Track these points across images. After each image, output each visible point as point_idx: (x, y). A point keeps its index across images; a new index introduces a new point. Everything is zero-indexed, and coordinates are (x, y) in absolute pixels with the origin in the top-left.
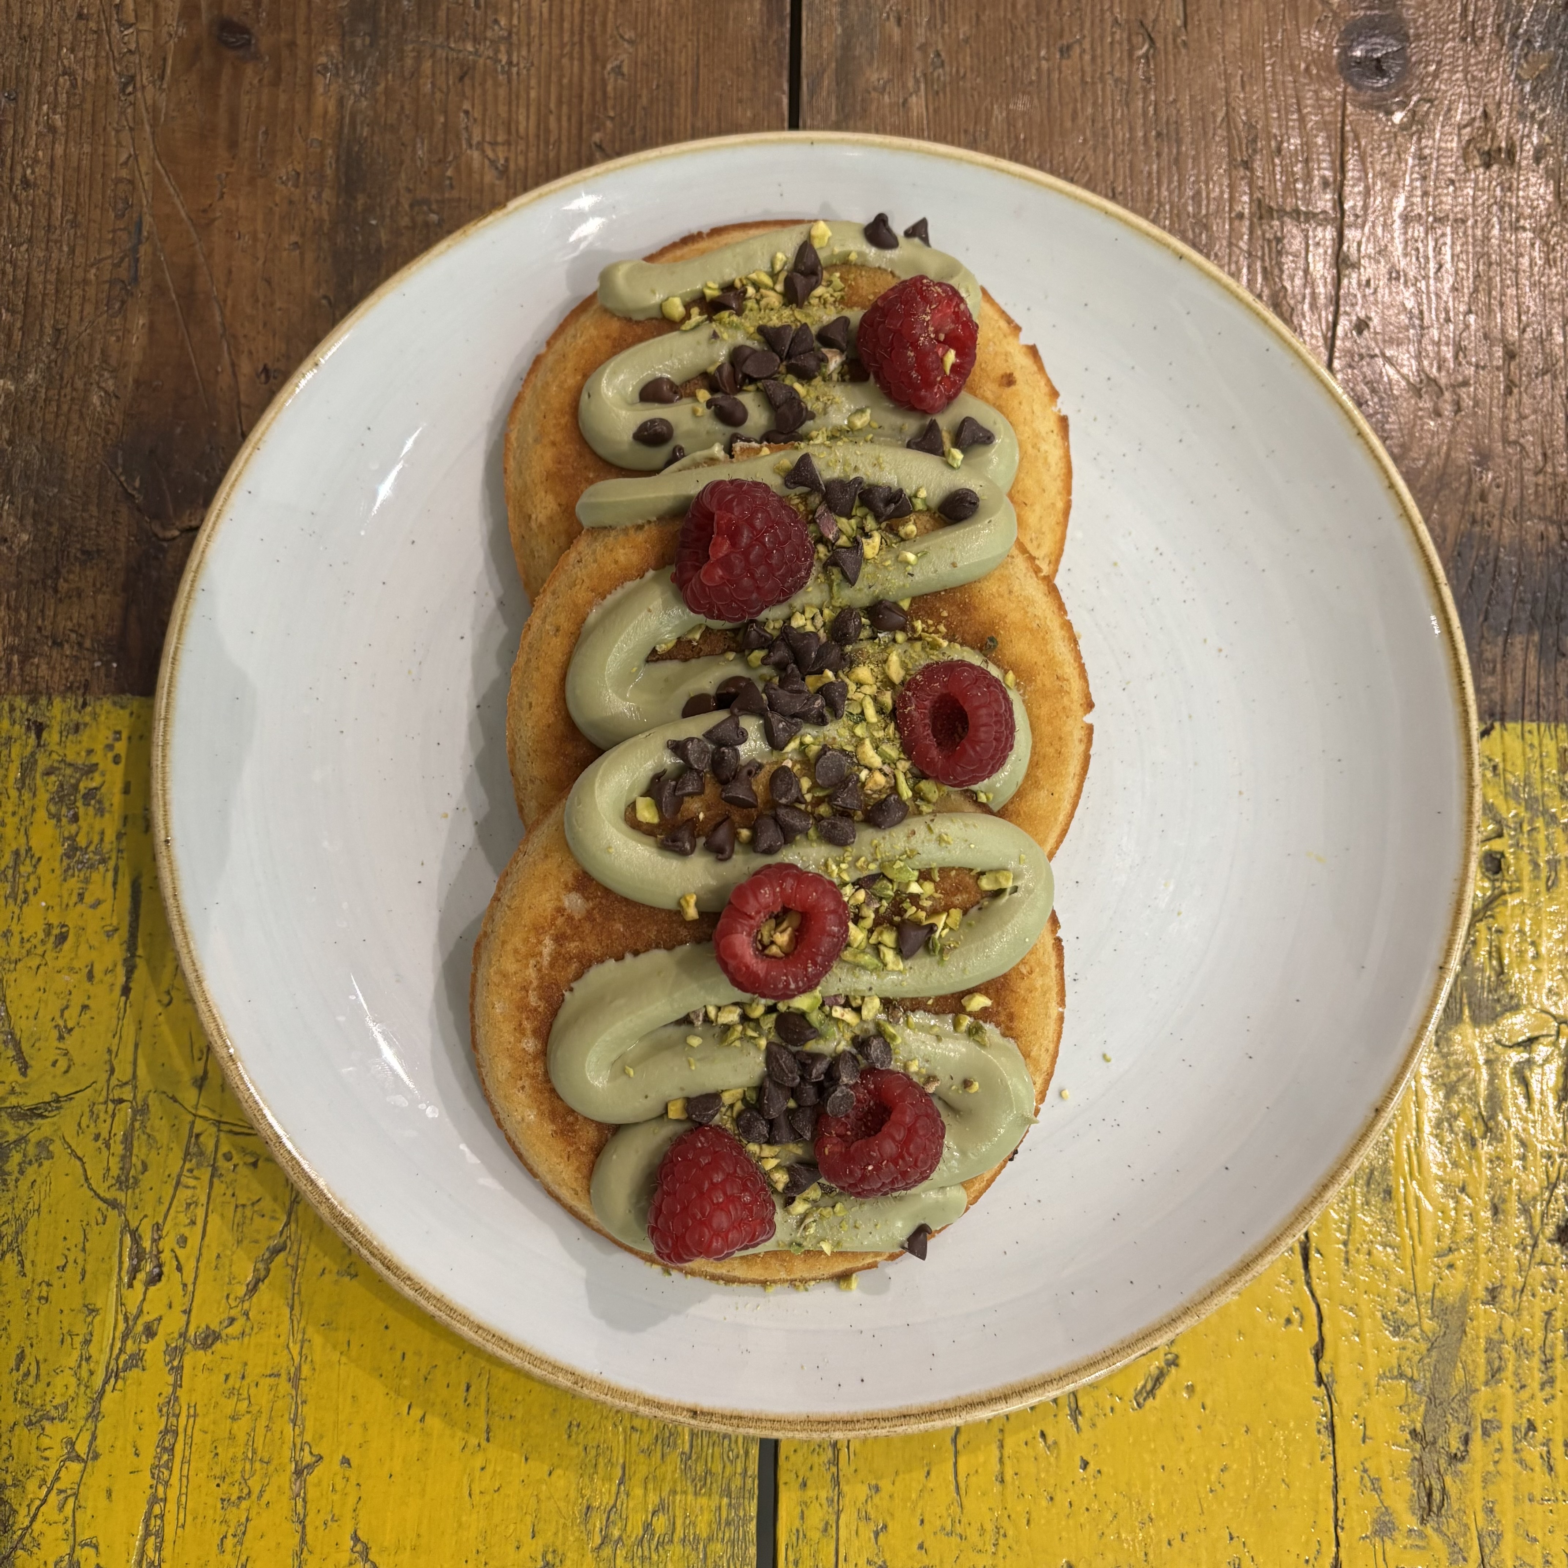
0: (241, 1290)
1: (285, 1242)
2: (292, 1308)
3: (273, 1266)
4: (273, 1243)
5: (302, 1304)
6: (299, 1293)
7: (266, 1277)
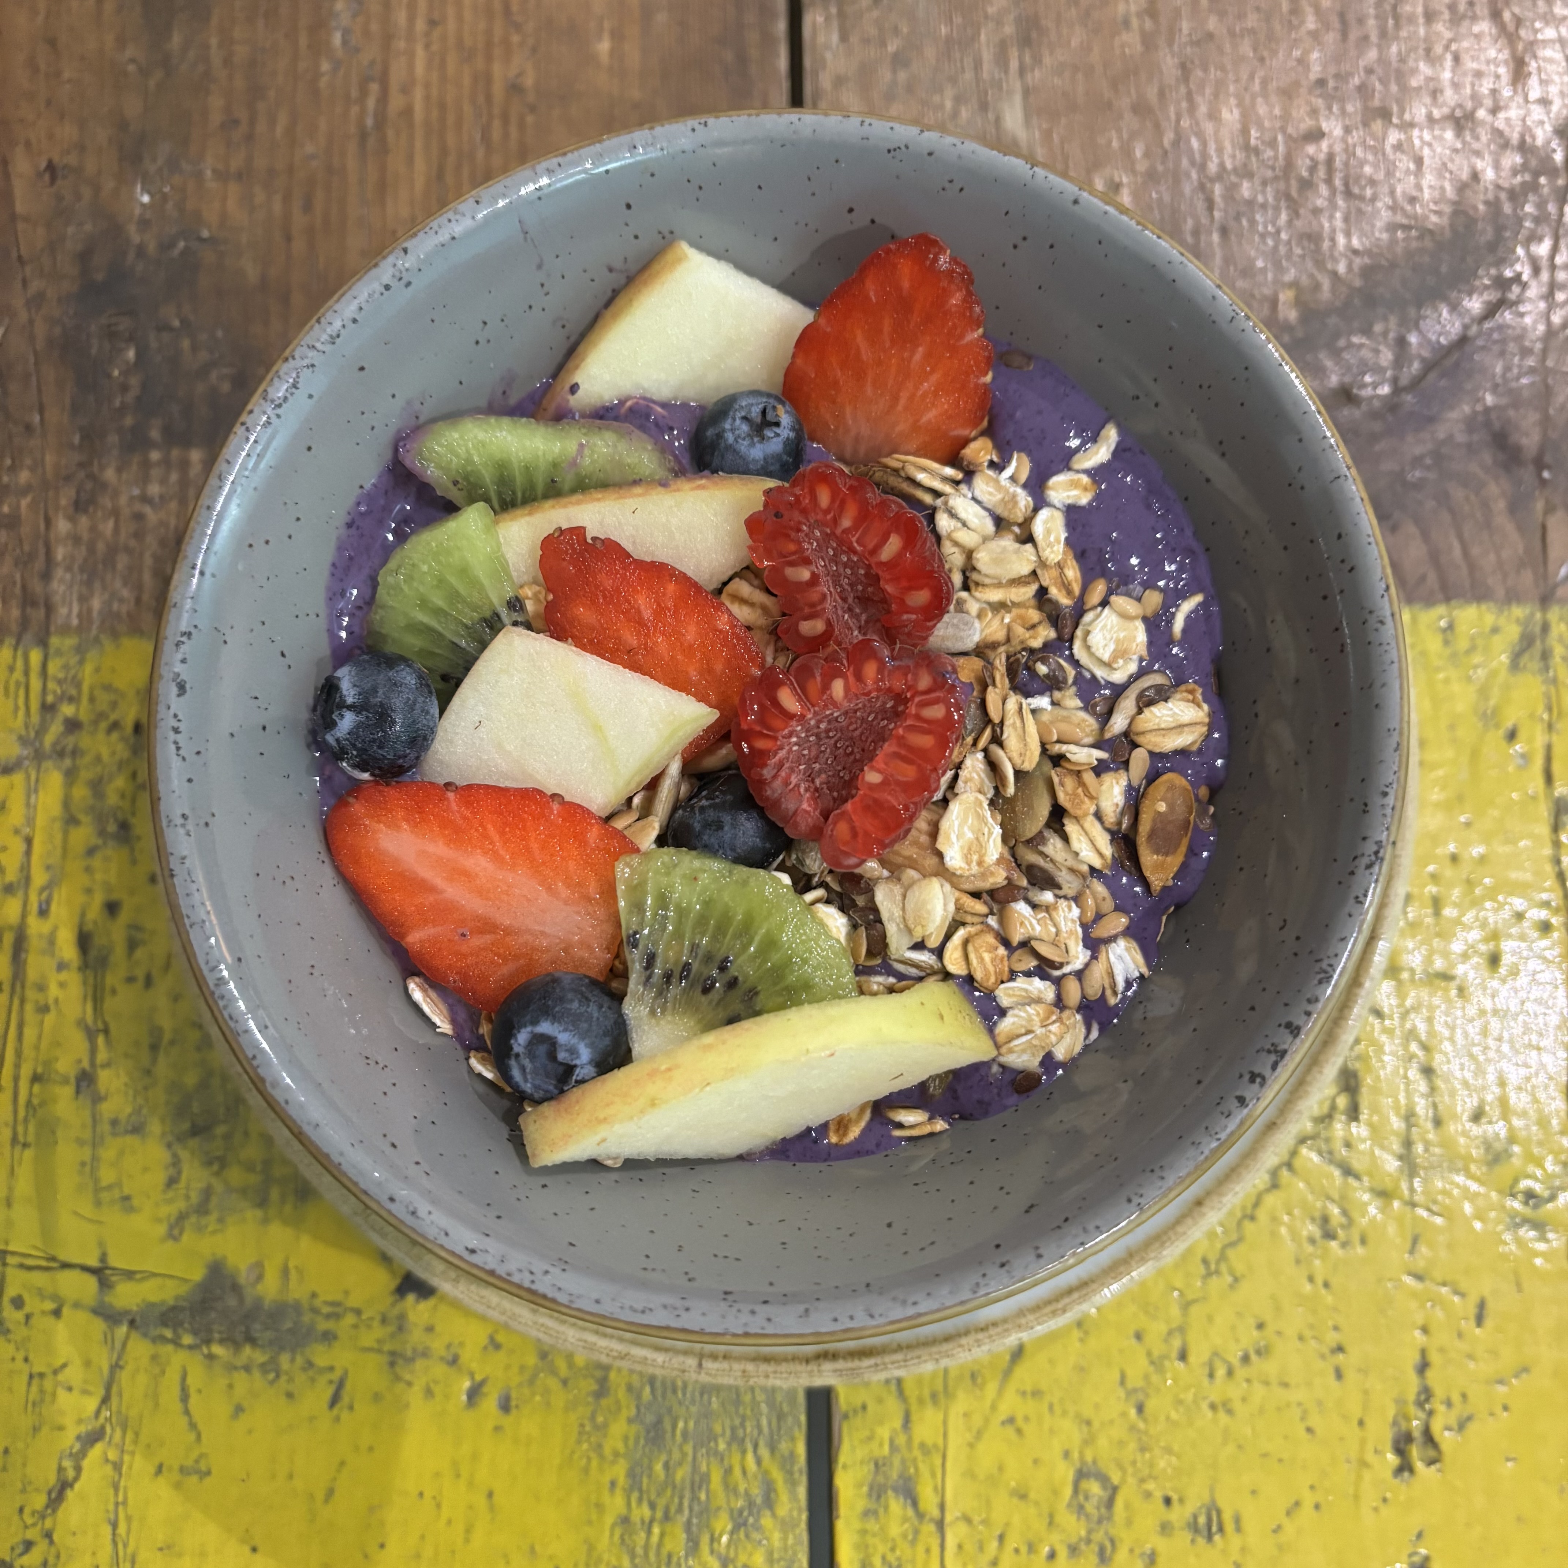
0: (39, 1501)
1: (103, 1428)
2: (115, 1525)
3: (86, 1463)
4: (83, 1429)
5: (129, 1519)
6: (125, 1503)
7: (77, 1478)
